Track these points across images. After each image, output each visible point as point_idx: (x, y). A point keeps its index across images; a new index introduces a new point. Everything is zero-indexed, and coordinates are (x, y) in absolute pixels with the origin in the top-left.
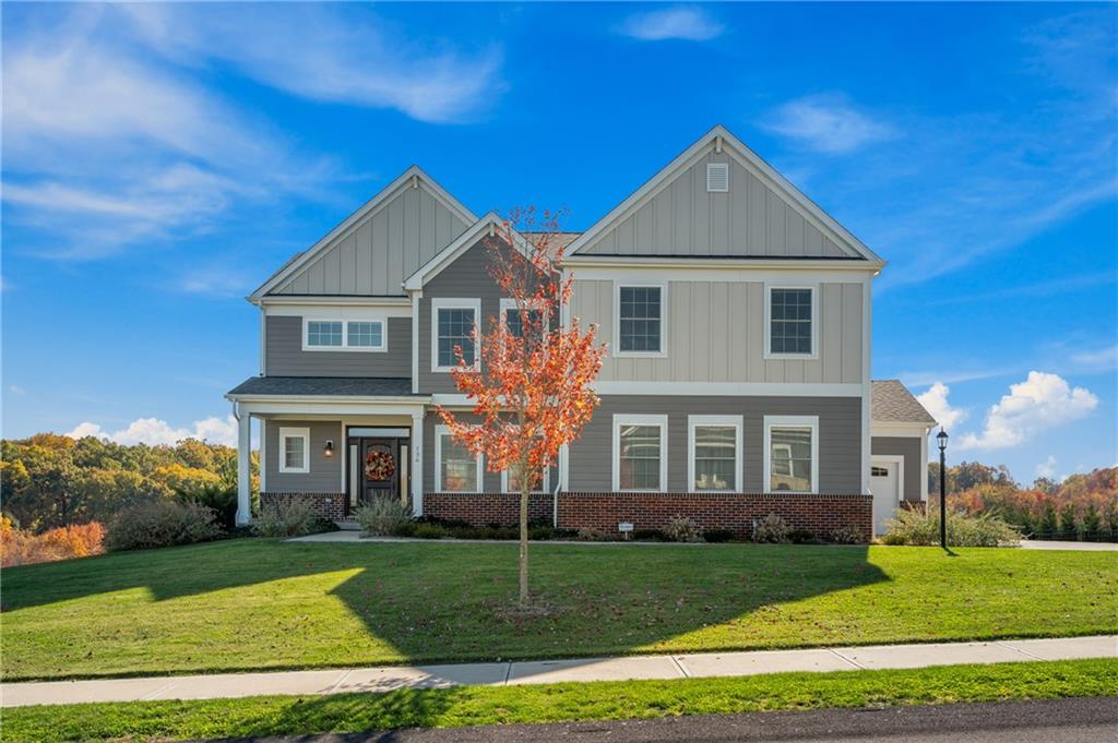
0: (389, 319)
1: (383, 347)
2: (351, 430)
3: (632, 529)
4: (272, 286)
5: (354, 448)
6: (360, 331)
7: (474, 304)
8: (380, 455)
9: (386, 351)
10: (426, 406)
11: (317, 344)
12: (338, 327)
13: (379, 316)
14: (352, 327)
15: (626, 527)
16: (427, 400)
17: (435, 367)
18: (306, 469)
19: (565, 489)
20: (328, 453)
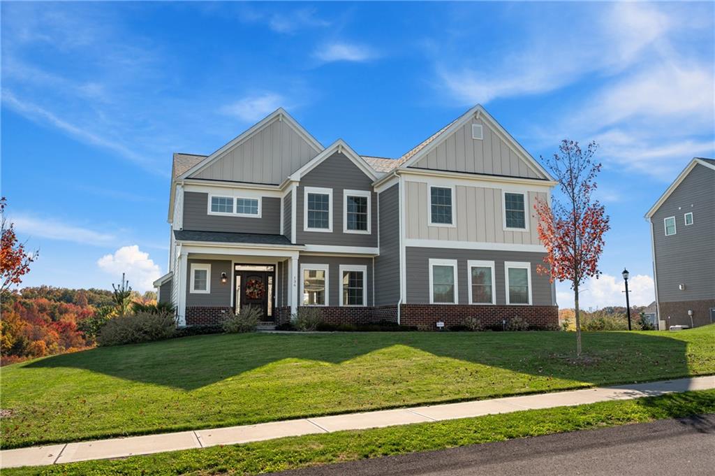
0: (263, 198)
1: (259, 215)
2: (236, 267)
3: (443, 325)
4: (191, 173)
5: (238, 278)
6: (245, 205)
7: (329, 192)
8: (256, 282)
9: (261, 217)
10: (300, 252)
11: (217, 211)
12: (231, 201)
13: (257, 196)
14: (240, 201)
15: (440, 324)
16: (301, 248)
17: (306, 229)
18: (208, 291)
19: (404, 302)
20: (224, 280)
